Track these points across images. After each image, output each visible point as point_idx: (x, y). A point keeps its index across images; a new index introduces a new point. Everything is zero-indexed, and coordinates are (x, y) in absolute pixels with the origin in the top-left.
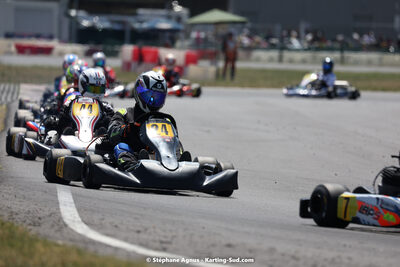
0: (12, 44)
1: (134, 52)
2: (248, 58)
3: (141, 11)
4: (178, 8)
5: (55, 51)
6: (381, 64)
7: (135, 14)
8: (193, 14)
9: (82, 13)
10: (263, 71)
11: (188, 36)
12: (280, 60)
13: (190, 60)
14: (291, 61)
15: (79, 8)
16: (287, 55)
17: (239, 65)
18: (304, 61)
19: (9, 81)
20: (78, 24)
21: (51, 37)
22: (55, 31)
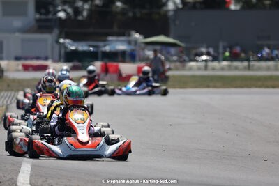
0: (19, 64)
1: (102, 66)
2: (183, 68)
3: (110, 38)
4: (137, 36)
7: (106, 41)
9: (68, 41)
10: (193, 76)
15: (66, 38)
18: (222, 69)
19: (12, 90)
20: (66, 48)
21: (46, 59)
22: (49, 54)
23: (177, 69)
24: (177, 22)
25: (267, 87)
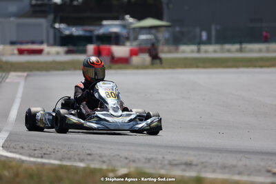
0: (15, 49)
1: (95, 49)
2: (177, 51)
3: (105, 22)
5: (45, 52)
6: (268, 50)
7: (101, 25)
9: (63, 26)
10: (186, 59)
11: (136, 39)
12: (199, 51)
14: (206, 52)
15: (61, 22)
18: (215, 51)
21: (42, 43)
22: (44, 38)
23: (170, 52)
24: (171, 6)
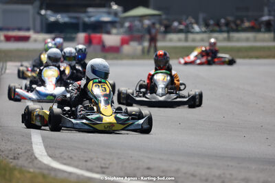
0: (1, 35)
1: (86, 38)
3: (90, 10)
4: (115, 7)
5: (31, 39)
6: (255, 40)
7: (85, 12)
8: (126, 10)
9: (49, 12)
10: (175, 48)
11: (122, 26)
12: (186, 40)
13: (124, 42)
14: (194, 40)
15: (47, 9)
16: (191, 36)
17: (159, 44)
18: (202, 40)
20: (47, 19)
21: (28, 30)
22: (31, 25)
25: (251, 57)
